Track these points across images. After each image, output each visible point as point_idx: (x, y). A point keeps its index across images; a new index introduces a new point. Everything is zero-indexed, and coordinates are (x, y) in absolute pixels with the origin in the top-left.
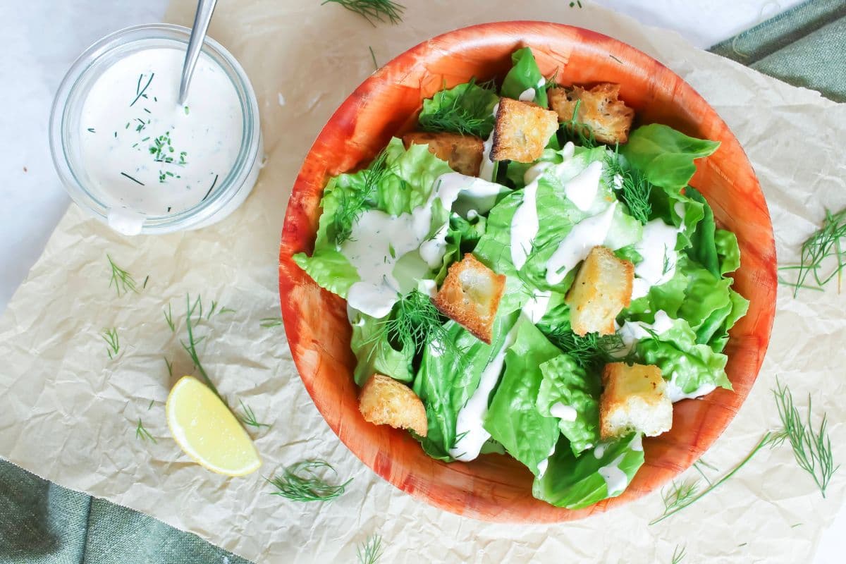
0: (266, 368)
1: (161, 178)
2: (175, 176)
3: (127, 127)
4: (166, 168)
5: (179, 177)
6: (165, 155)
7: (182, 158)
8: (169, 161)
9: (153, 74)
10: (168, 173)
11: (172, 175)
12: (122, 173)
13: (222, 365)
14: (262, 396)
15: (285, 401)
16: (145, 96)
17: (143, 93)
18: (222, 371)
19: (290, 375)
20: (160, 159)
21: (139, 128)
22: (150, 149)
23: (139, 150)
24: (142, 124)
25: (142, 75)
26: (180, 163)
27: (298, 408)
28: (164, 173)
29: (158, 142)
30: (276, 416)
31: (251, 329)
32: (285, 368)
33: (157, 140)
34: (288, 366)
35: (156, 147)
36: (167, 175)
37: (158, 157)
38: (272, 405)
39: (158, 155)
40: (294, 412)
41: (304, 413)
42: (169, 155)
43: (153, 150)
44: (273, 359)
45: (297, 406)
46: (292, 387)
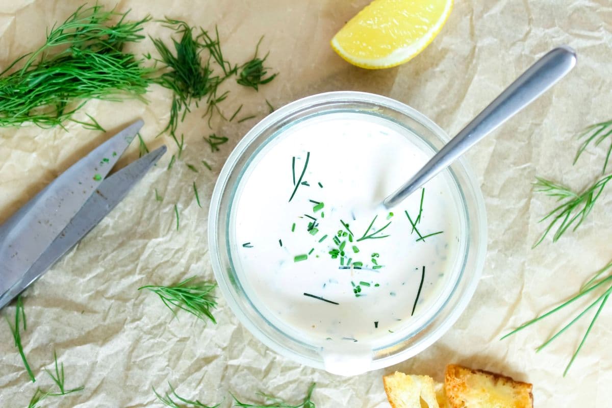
0: (95, 312)
1: (356, 292)
2: (372, 285)
3: (293, 230)
4: (358, 276)
5: (377, 285)
6: (350, 259)
7: (374, 261)
8: (358, 266)
9: (309, 153)
10: (361, 283)
11: (368, 284)
12: (305, 294)
13: (39, 308)
14: (87, 347)
15: (117, 354)
16: (305, 183)
17: (302, 181)
18: (39, 315)
19: (126, 320)
20: (345, 265)
21: (311, 228)
22: (330, 253)
23: (317, 257)
24: (313, 221)
25: (294, 158)
26: (374, 268)
27: (134, 362)
28: (357, 284)
29: (337, 240)
30: (104, 373)
31: (77, 263)
32: (118, 312)
33: (336, 237)
34: (122, 309)
35: (337, 247)
36: (362, 287)
37: (342, 263)
38: (99, 360)
39: (342, 260)
40: (128, 368)
41: (141, 368)
42: (356, 258)
43: (334, 253)
44: (104, 299)
45: (133, 360)
46: (127, 335)
